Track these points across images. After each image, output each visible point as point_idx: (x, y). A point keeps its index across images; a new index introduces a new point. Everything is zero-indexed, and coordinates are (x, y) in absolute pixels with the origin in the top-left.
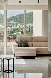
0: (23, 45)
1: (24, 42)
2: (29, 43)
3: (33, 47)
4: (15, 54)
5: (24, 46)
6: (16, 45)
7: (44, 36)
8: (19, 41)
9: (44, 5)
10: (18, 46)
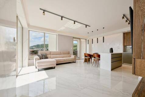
0: (43, 58)
1: (45, 56)
2: (48, 56)
3: (51, 58)
4: (36, 66)
5: (45, 58)
6: (37, 58)
7: (58, 51)
8: (40, 55)
9: (58, 30)
10: (39, 59)
